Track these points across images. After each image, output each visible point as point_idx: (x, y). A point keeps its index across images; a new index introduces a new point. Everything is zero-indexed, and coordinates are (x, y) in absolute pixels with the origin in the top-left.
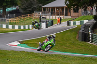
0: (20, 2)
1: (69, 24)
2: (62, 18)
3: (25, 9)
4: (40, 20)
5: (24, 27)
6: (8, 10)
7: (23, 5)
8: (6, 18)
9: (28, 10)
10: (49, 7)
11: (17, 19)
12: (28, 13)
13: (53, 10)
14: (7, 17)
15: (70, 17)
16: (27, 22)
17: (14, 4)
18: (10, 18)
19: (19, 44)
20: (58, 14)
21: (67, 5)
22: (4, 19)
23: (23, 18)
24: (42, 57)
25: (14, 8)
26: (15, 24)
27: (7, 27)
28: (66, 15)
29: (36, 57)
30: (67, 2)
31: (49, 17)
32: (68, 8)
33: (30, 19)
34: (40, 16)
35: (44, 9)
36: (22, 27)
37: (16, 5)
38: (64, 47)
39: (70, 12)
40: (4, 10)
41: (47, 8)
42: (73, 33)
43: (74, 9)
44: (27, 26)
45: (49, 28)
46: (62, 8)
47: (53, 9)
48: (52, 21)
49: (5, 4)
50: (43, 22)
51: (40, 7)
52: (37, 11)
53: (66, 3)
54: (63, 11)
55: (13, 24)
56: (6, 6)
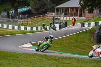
0: (32, 2)
1: (83, 25)
2: (76, 19)
3: (37, 10)
4: (54, 21)
5: (37, 29)
6: (20, 10)
7: (36, 5)
8: (17, 19)
9: (40, 11)
10: (63, 8)
11: (30, 20)
12: (40, 14)
13: (66, 11)
14: (19, 18)
15: (85, 18)
16: (39, 23)
17: (26, 4)
18: (22, 19)
19: (31, 46)
20: (72, 15)
21: (81, 5)
22: (15, 20)
23: (36, 19)
24: (55, 60)
25: (26, 9)
26: (28, 25)
27: (19, 28)
28: (81, 16)
29: (49, 60)
30: (82, 2)
31: (63, 18)
32: (83, 8)
33: (43, 20)
34: (54, 17)
35: (58, 10)
36: (35, 29)
37: (28, 5)
38: (78, 49)
39: (84, 12)
40: (16, 11)
41: (61, 8)
42: (88, 34)
43: (88, 10)
44: (39, 28)
45: (62, 29)
46: (77, 9)
47: (67, 9)
48: (66, 22)
49: (16, 5)
50: (57, 23)
51: (54, 7)
52: (50, 12)
53: (80, 3)
54: (77, 11)
55: (26, 26)
56: (18, 6)
